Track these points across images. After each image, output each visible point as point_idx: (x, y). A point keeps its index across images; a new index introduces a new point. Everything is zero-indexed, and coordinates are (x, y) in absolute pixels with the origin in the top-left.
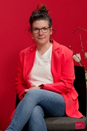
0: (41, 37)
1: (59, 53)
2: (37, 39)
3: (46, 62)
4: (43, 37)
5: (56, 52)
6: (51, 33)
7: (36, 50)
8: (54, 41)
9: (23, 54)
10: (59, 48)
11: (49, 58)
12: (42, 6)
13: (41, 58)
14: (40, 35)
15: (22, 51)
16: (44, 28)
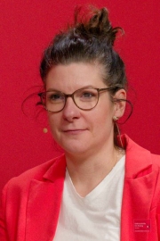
0: (70, 127)
1: (148, 184)
2: (59, 134)
3: (103, 219)
4: (79, 124)
5: (139, 182)
6: (119, 112)
7: (63, 177)
8: (131, 142)
9: (17, 192)
10: (149, 169)
11: (114, 206)
12: (92, 14)
13: (84, 207)
14: (66, 120)
15: (14, 181)
16: (85, 93)
